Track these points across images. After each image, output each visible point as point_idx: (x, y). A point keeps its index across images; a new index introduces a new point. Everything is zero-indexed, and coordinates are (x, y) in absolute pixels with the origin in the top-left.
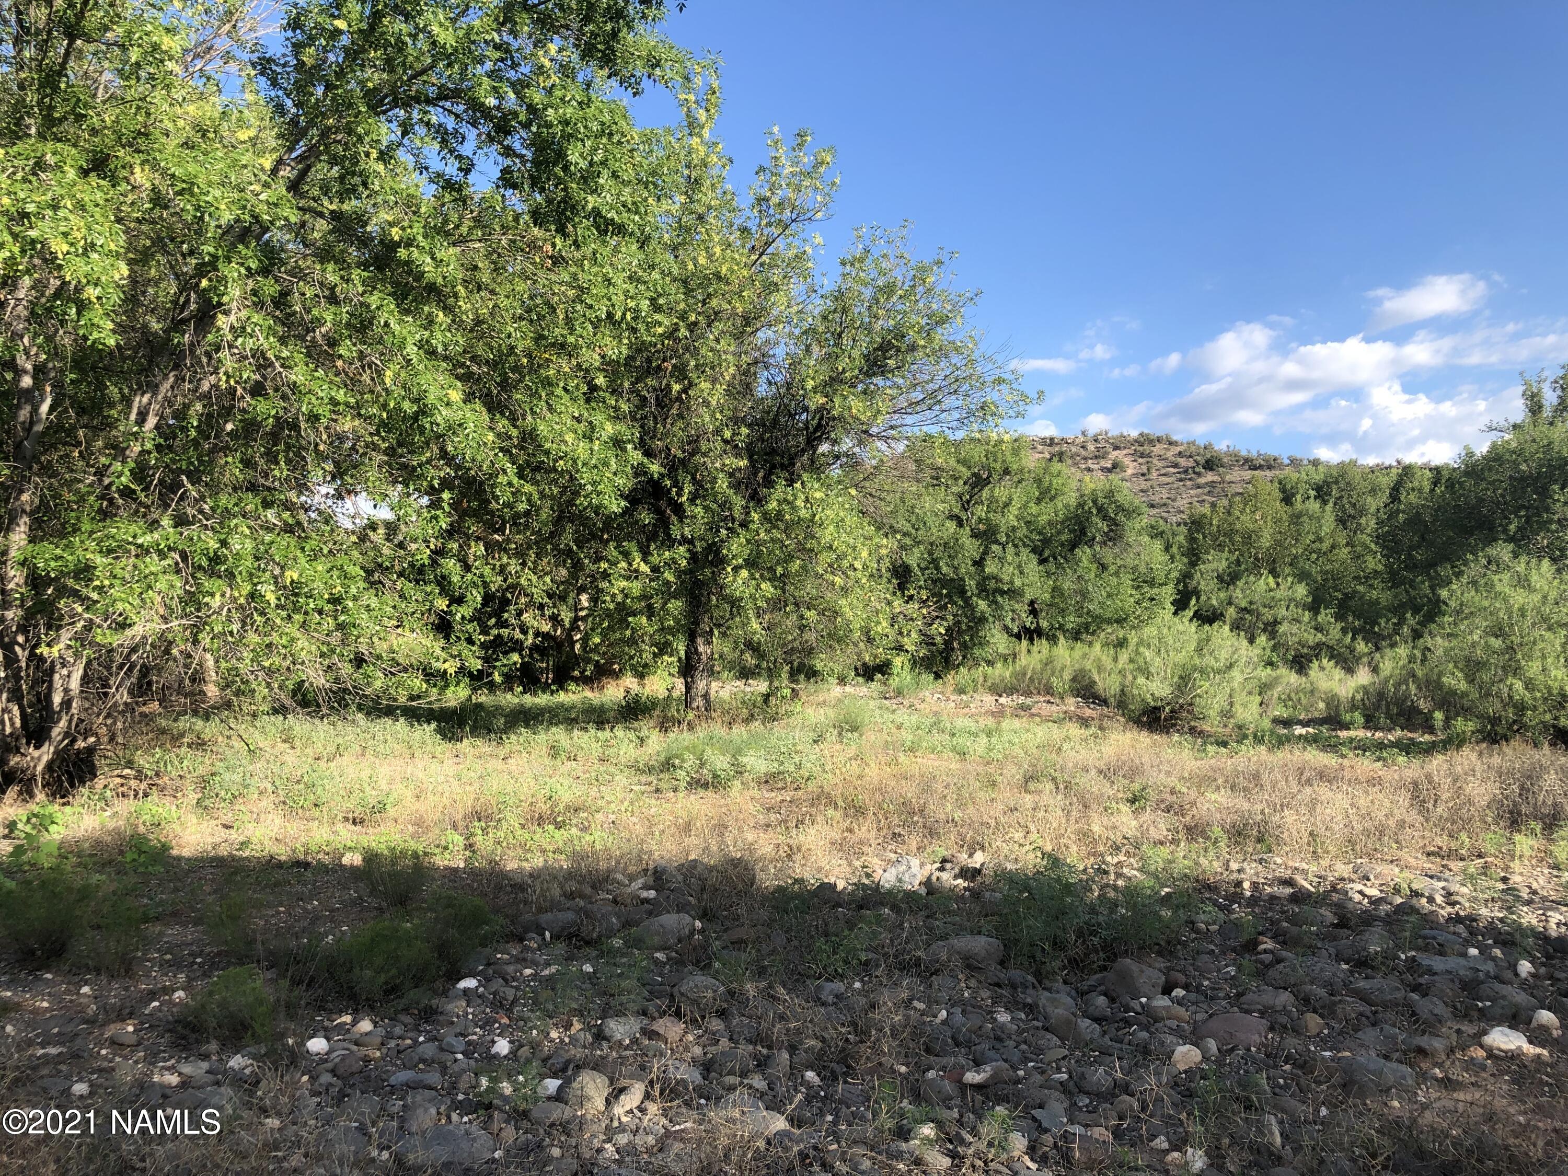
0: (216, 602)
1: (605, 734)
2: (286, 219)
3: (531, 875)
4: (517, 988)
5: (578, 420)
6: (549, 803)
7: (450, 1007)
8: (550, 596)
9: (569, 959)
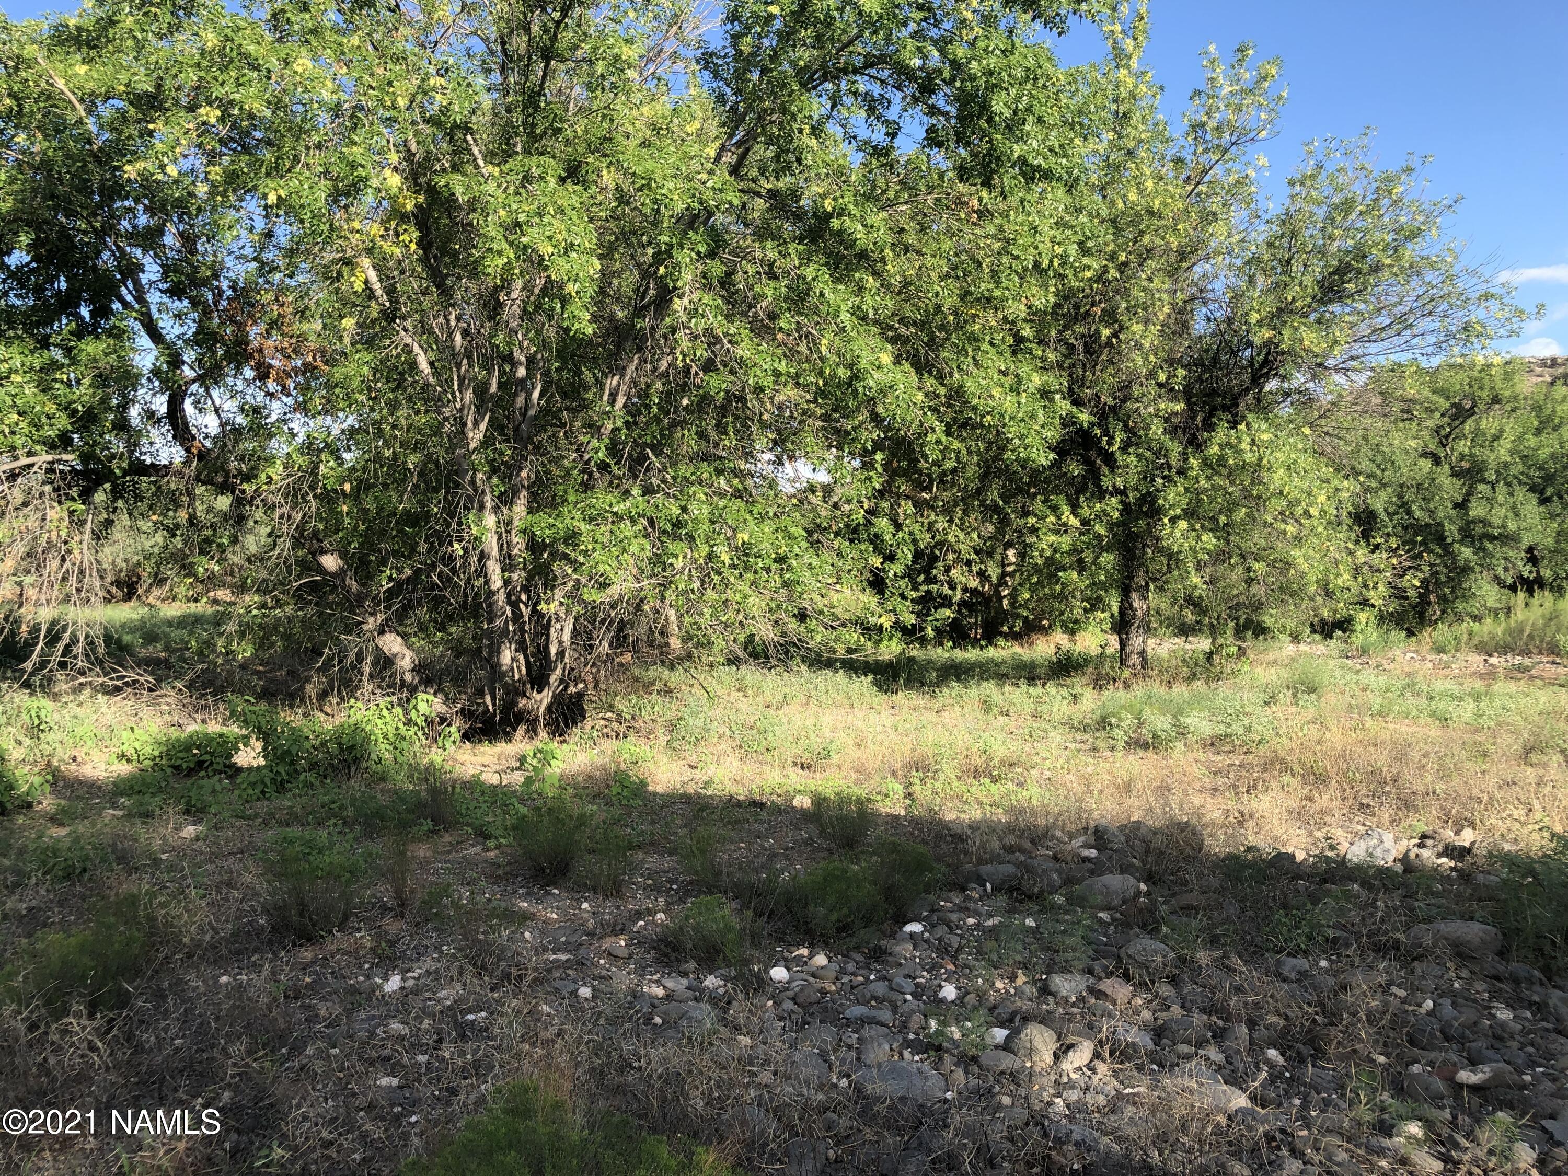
0: (679, 563)
1: (1037, 691)
2: (730, 203)
3: (970, 827)
4: (961, 936)
5: (1004, 373)
6: (984, 758)
7: (898, 949)
8: (977, 552)
9: (1011, 911)
